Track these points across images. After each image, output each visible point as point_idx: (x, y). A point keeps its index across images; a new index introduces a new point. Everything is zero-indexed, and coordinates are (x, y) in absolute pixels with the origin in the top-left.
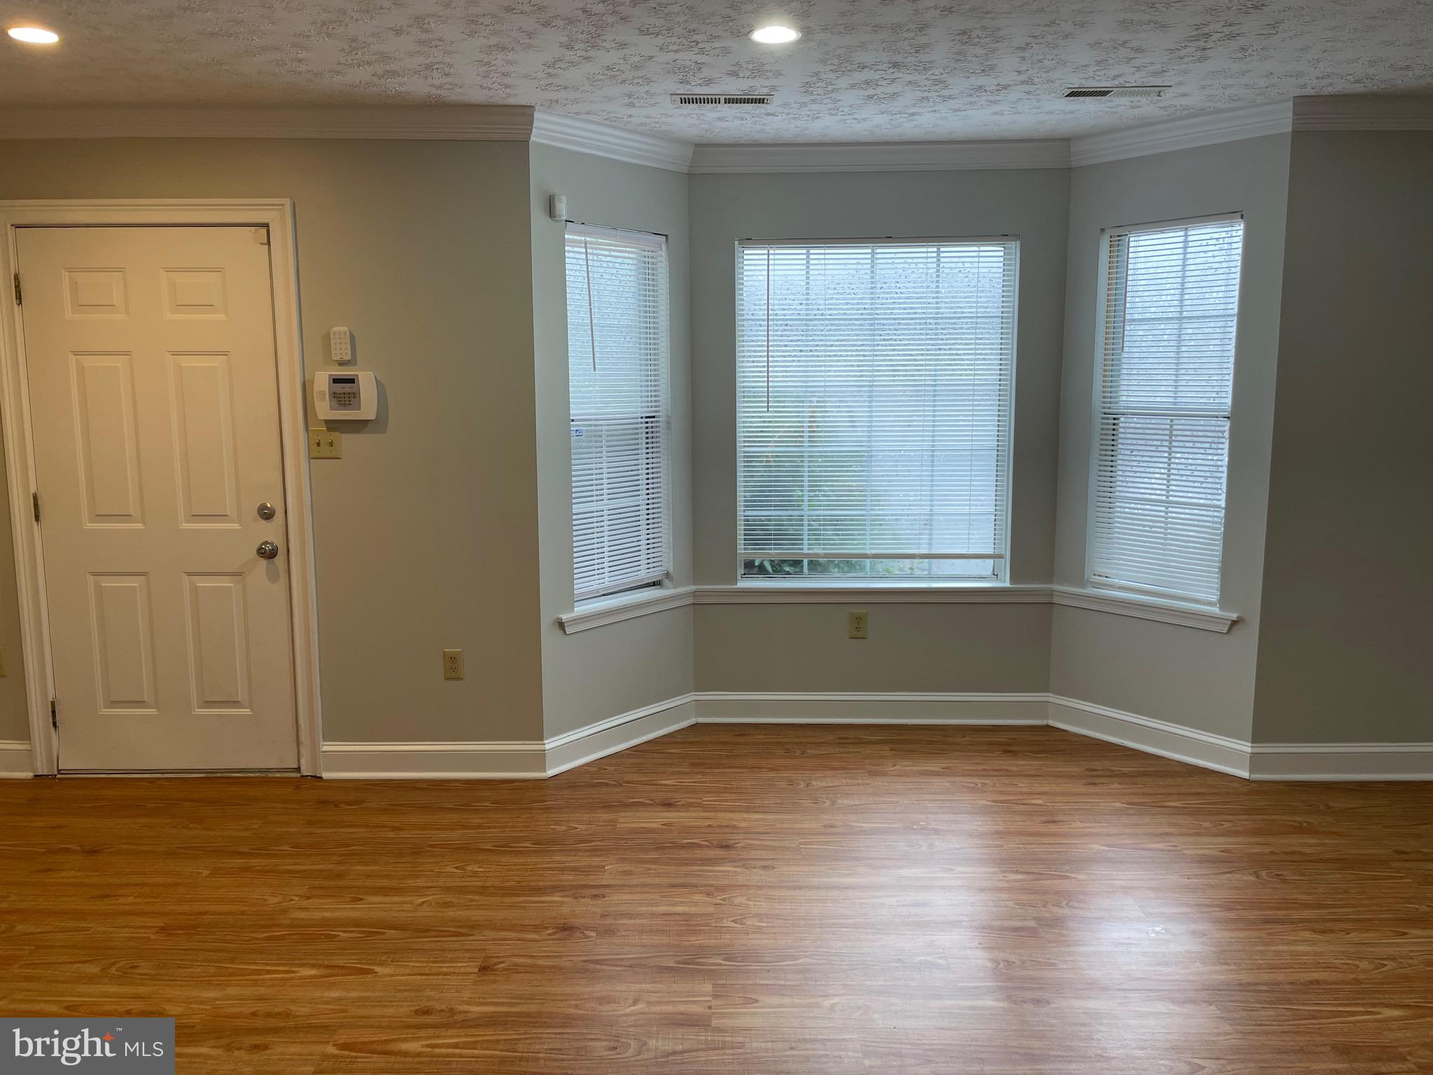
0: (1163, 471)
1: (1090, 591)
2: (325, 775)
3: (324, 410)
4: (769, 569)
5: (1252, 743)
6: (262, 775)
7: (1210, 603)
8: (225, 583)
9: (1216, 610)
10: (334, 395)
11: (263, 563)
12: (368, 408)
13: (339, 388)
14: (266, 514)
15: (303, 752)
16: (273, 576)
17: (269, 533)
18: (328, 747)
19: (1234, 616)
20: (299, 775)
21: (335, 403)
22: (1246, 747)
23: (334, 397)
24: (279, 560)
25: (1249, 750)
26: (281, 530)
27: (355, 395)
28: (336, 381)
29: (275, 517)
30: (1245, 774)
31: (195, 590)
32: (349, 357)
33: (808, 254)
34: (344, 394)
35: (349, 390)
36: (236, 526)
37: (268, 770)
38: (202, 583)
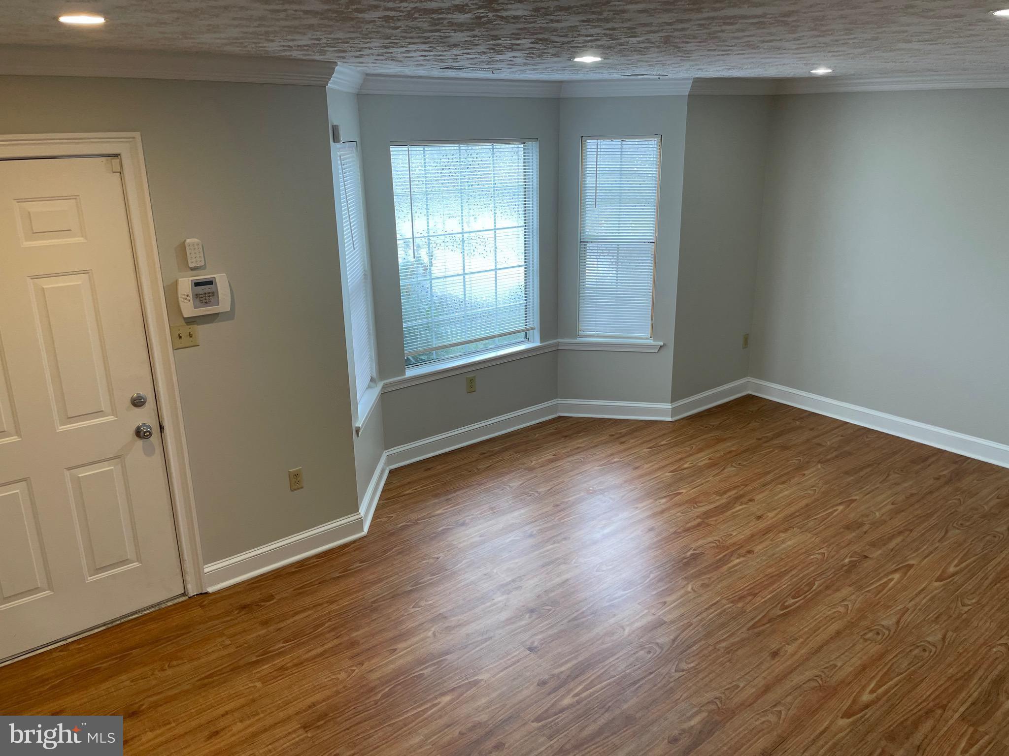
0: (614, 272)
1: (579, 340)
2: (210, 590)
3: (189, 309)
4: (413, 361)
5: (671, 403)
6: (157, 608)
7: (647, 339)
8: (105, 468)
9: (651, 342)
10: (197, 296)
11: (140, 443)
12: (224, 303)
13: (199, 289)
14: (138, 402)
15: (189, 578)
16: (149, 452)
17: (144, 417)
18: (208, 568)
19: (662, 344)
20: (187, 598)
21: (198, 301)
22: (668, 406)
23: (197, 298)
24: (155, 439)
25: (670, 407)
26: (154, 414)
27: (214, 294)
28: (197, 284)
29: (146, 404)
30: (670, 419)
31: (78, 481)
32: (202, 264)
33: (424, 150)
34: (205, 294)
35: (210, 291)
36: (111, 418)
37: (159, 604)
38: (83, 473)
